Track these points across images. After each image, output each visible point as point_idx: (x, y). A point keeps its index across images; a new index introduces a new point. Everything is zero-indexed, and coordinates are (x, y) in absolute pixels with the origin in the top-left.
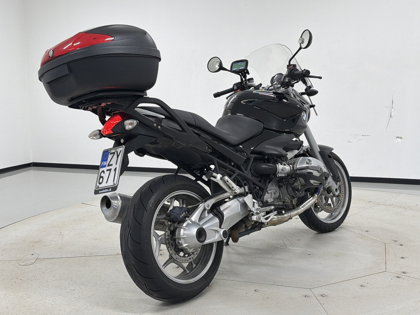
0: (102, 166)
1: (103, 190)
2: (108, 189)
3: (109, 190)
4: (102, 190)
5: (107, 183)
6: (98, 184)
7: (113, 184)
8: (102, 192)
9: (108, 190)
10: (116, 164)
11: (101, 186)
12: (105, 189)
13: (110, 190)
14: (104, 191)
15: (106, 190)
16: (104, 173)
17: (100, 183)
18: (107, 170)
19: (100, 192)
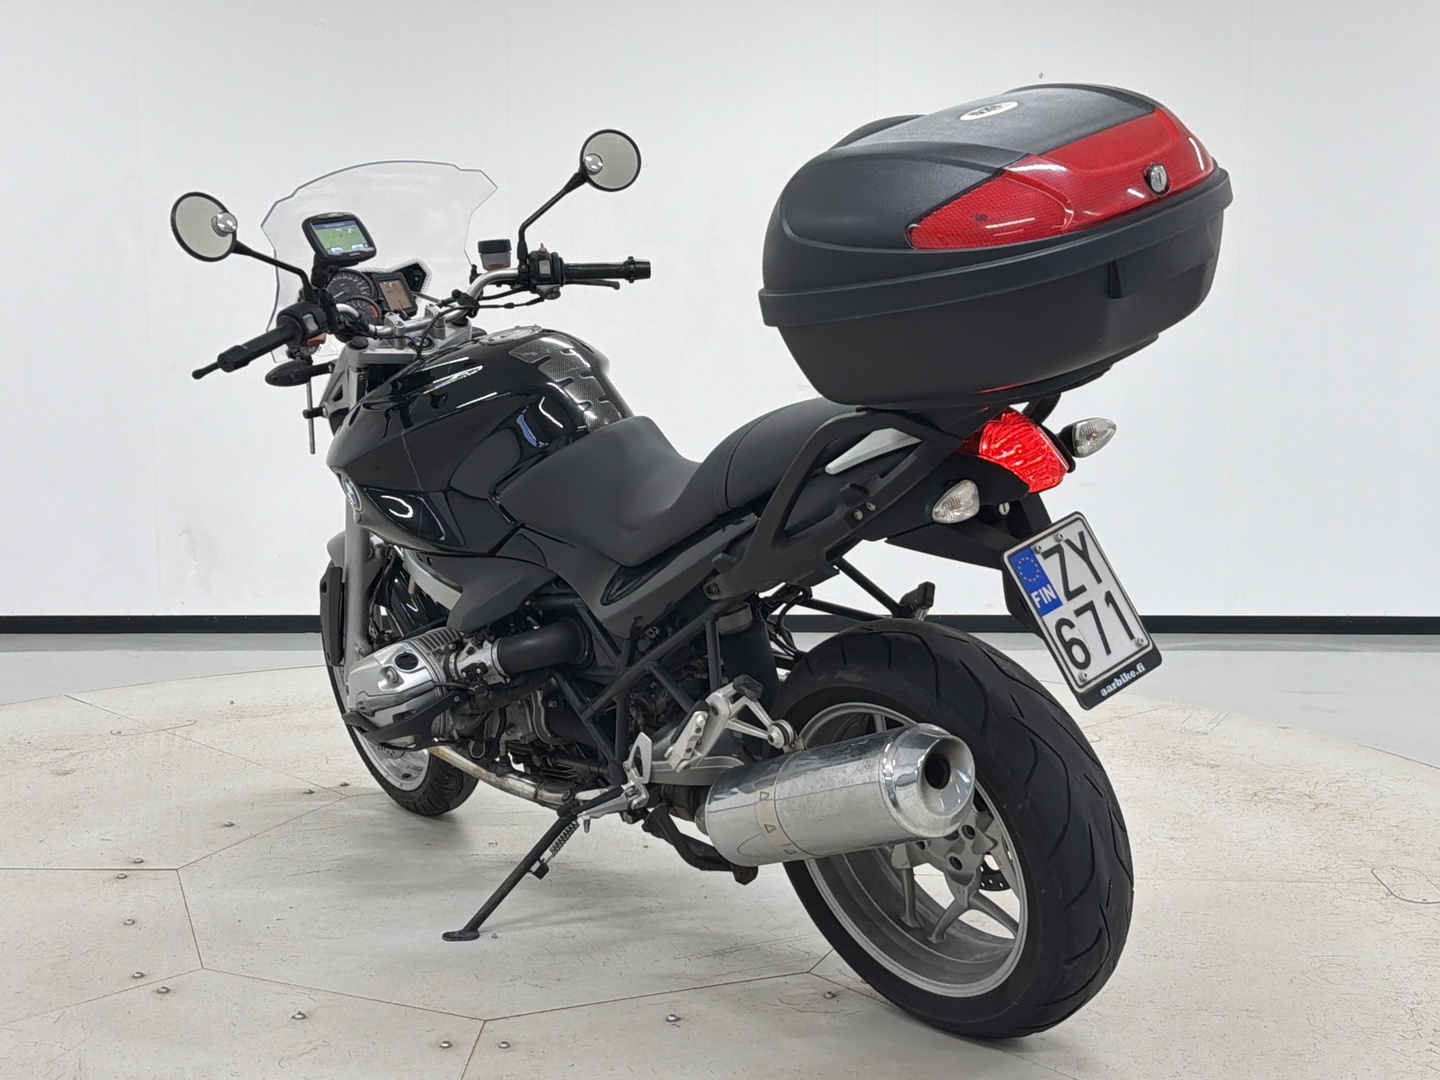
0: (1039, 606)
1: (1113, 681)
2: (1132, 667)
3: (1136, 670)
4: (1109, 681)
5: (1108, 651)
6: (1076, 672)
7: (1136, 649)
8: (1110, 689)
9: (1133, 674)
10: (1099, 580)
11: (1091, 672)
12: (1117, 675)
13: (1140, 668)
14: (1118, 682)
15: (1126, 677)
16: (1071, 625)
17: (1084, 665)
18: (1079, 612)
19: (1104, 692)
